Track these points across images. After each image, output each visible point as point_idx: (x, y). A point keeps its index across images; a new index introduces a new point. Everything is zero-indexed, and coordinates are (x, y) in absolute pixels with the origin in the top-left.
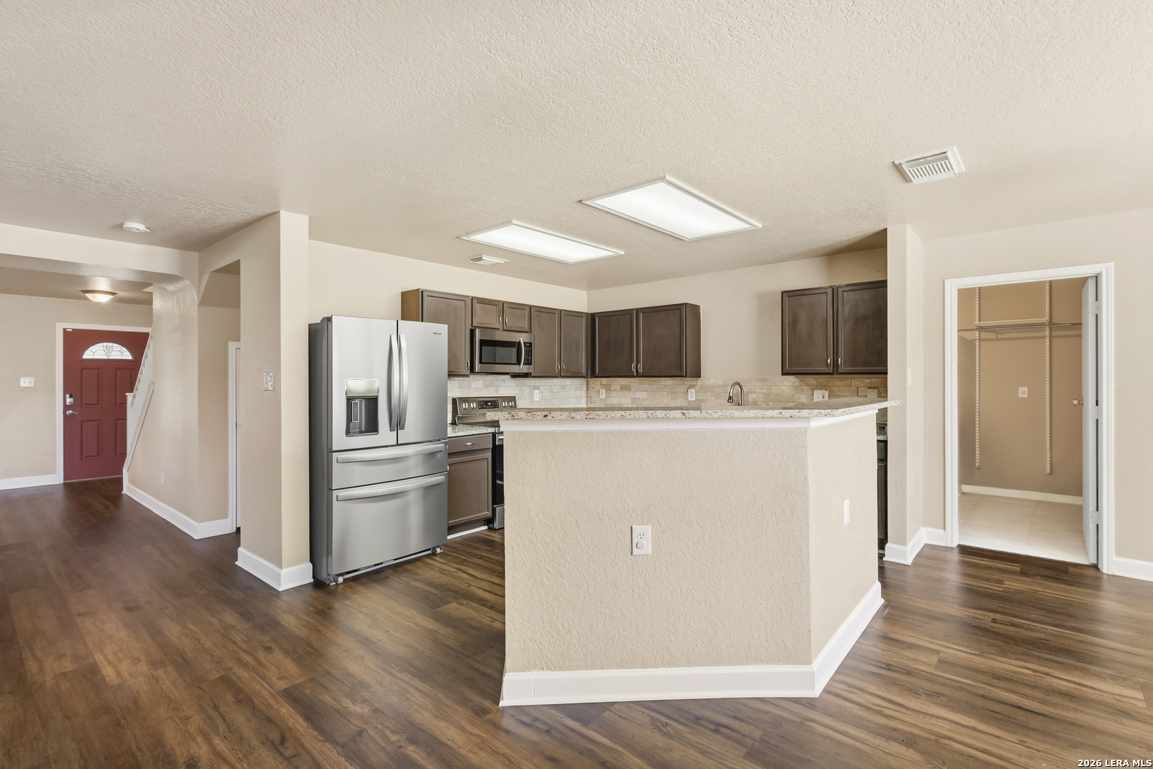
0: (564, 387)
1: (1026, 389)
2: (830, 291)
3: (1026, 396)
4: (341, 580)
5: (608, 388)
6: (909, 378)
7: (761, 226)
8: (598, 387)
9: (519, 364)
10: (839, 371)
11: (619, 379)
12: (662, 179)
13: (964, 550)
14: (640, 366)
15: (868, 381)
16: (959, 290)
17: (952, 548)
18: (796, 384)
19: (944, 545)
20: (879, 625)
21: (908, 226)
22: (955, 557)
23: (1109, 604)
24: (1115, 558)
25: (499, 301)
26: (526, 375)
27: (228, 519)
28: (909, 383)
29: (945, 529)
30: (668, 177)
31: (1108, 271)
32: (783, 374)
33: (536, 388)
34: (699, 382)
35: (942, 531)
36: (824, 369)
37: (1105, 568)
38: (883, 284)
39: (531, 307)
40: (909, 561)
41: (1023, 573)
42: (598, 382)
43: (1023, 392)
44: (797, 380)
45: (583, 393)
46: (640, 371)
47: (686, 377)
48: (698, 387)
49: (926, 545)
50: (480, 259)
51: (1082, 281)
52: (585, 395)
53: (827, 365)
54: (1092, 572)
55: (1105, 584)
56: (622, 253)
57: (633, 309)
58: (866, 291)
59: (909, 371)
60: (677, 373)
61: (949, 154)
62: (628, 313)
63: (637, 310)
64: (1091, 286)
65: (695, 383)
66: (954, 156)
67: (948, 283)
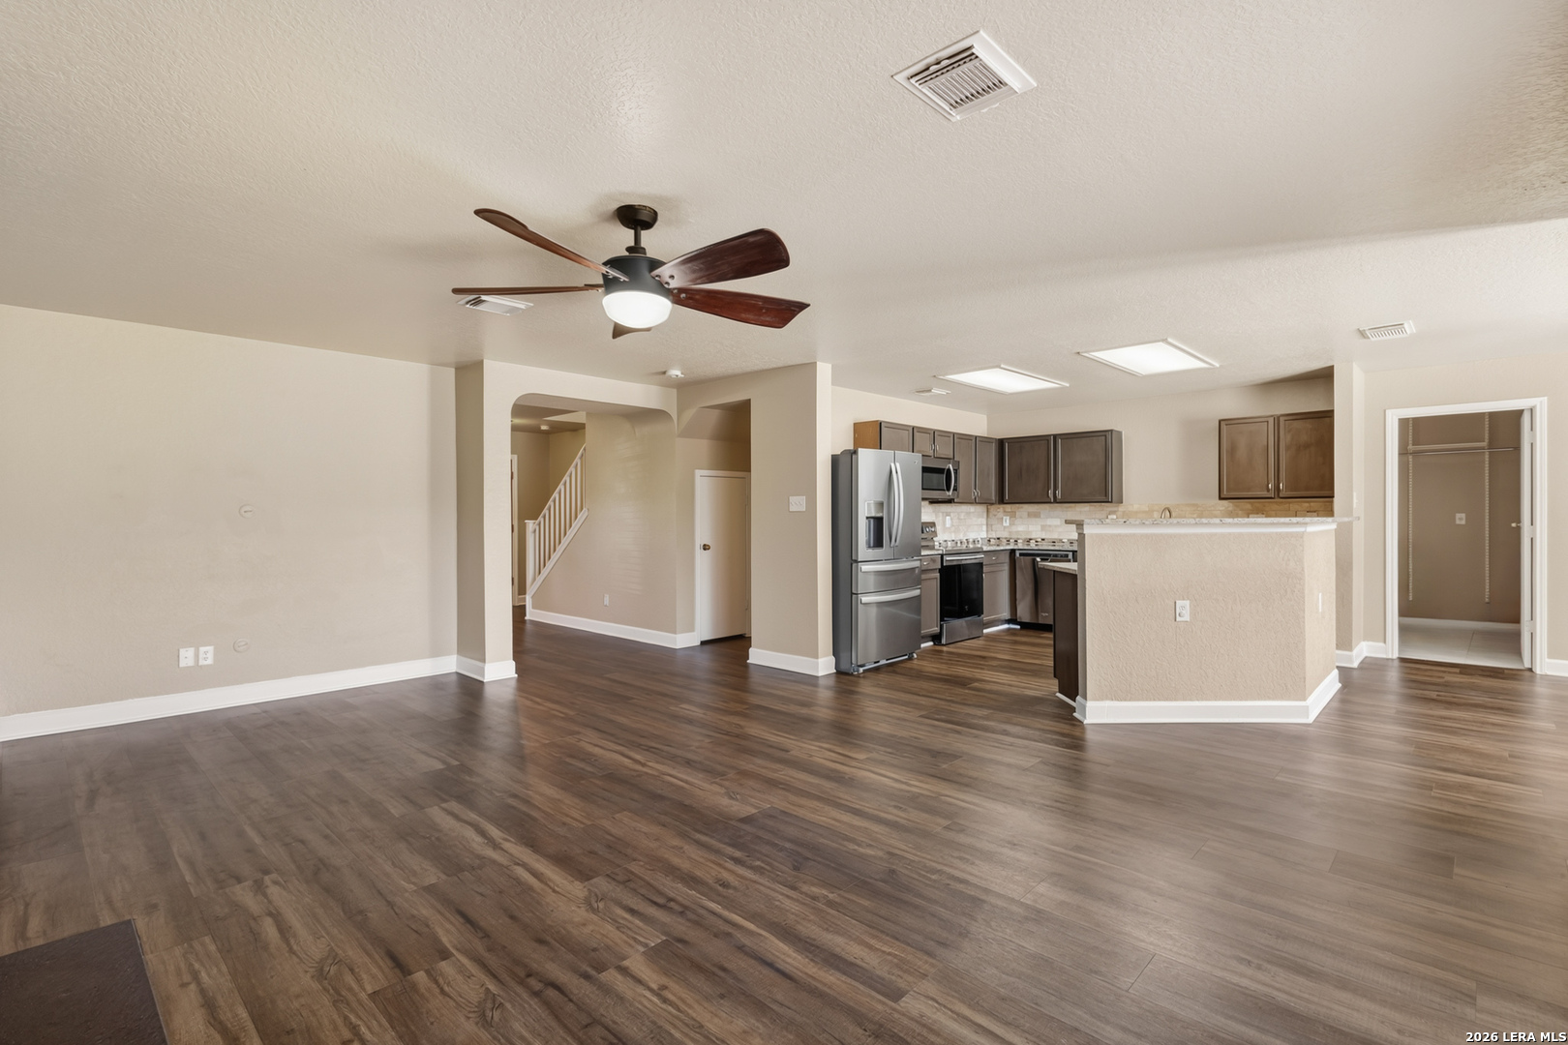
0: (968, 513)
1: (1463, 515)
2: (1271, 420)
3: (1463, 522)
4: (861, 670)
5: (1013, 515)
6: (1355, 501)
7: (1218, 365)
8: (1000, 515)
9: (948, 490)
10: (1281, 495)
11: (1026, 506)
12: (1165, 341)
13: (1403, 660)
14: (1059, 493)
15: (1307, 505)
16: (1400, 419)
17: (1392, 660)
18: (1230, 509)
19: (1385, 656)
20: (1336, 704)
21: (1354, 364)
22: (1396, 663)
23: (1540, 689)
24: (1547, 660)
25: (931, 430)
26: (950, 501)
27: (695, 633)
28: (1355, 506)
29: (1385, 642)
30: (1170, 340)
31: (1541, 404)
32: (1221, 498)
33: (948, 514)
34: (1121, 508)
35: (1382, 644)
36: (1264, 494)
37: (1538, 670)
38: (1328, 415)
39: (954, 434)
40: (1355, 665)
41: (1461, 673)
42: (1001, 510)
43: (1461, 519)
44: (1231, 504)
45: (984, 521)
46: (1059, 496)
47: (1111, 502)
48: (1119, 513)
49: (1366, 657)
50: (930, 391)
51: (1520, 413)
52: (985, 522)
53: (1268, 490)
54: (1528, 673)
55: (1538, 680)
56: (1068, 385)
57: (1050, 435)
58: (1309, 420)
59: (1355, 494)
60: (1103, 498)
61: (1406, 326)
62: (1044, 438)
63: (1055, 436)
64: (1526, 419)
65: (1115, 509)
66: (1410, 328)
67: (1389, 413)
